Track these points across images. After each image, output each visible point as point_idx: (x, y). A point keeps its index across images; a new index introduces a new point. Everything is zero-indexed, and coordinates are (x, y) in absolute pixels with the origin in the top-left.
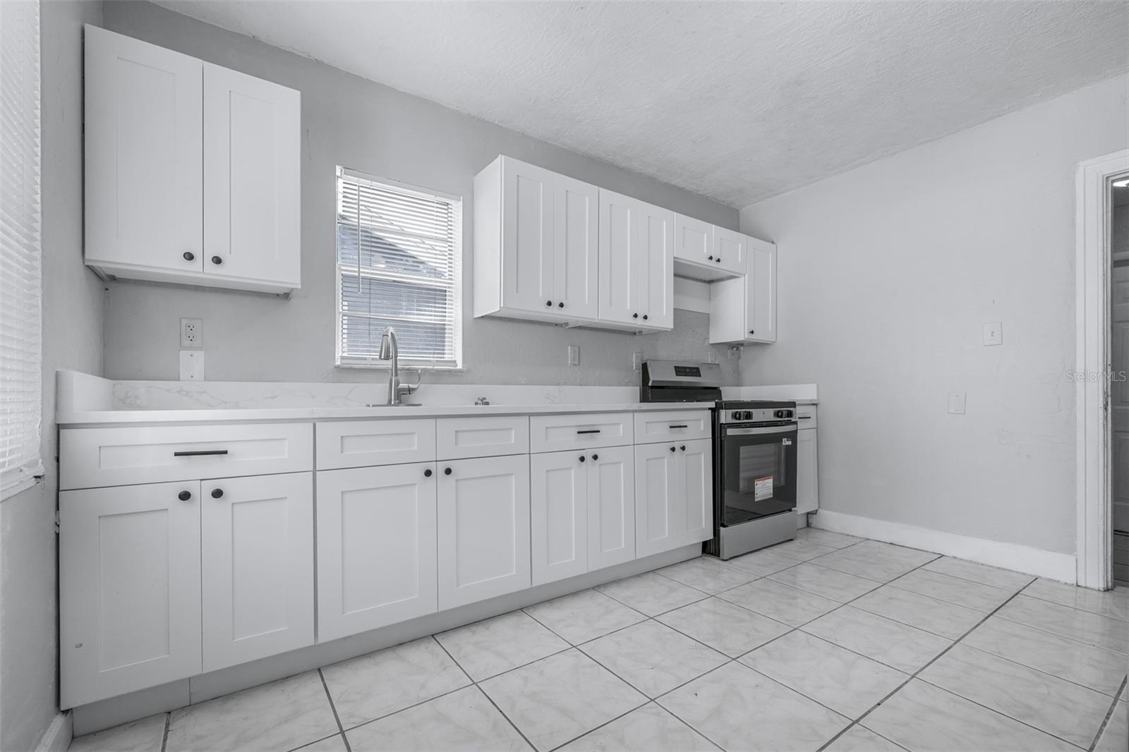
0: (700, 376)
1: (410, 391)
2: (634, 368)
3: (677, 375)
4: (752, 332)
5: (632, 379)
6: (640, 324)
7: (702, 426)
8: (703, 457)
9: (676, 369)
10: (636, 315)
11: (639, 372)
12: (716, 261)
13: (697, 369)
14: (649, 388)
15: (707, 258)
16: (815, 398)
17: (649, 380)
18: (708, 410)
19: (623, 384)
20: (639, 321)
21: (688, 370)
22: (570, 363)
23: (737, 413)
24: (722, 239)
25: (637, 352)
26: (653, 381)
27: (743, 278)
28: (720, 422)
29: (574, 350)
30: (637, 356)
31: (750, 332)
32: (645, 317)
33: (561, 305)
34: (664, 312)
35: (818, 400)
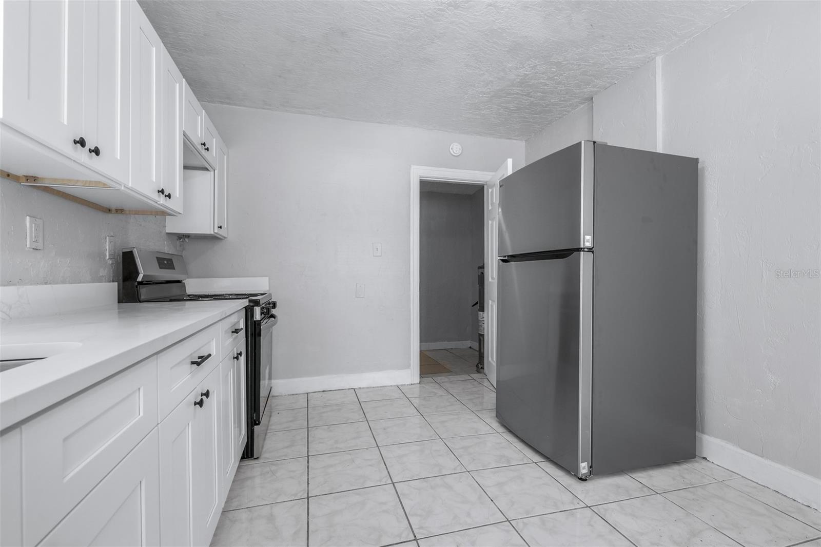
0: (174, 269)
2: (108, 257)
3: (160, 268)
4: (221, 227)
5: (103, 272)
6: (162, 203)
7: (242, 325)
8: (243, 359)
9: (158, 260)
10: (162, 191)
11: (112, 264)
12: (205, 149)
13: (171, 260)
14: (136, 284)
15: (200, 143)
16: (268, 289)
17: (138, 274)
18: (244, 309)
19: (96, 279)
20: (162, 200)
21: (166, 262)
22: (28, 246)
23: (262, 309)
24: (207, 129)
25: (112, 236)
26: (144, 275)
27: (212, 173)
28: (255, 320)
29: (35, 224)
30: (110, 242)
31: (219, 227)
32: (169, 196)
33: (96, 151)
34: (177, 193)
35: (269, 290)
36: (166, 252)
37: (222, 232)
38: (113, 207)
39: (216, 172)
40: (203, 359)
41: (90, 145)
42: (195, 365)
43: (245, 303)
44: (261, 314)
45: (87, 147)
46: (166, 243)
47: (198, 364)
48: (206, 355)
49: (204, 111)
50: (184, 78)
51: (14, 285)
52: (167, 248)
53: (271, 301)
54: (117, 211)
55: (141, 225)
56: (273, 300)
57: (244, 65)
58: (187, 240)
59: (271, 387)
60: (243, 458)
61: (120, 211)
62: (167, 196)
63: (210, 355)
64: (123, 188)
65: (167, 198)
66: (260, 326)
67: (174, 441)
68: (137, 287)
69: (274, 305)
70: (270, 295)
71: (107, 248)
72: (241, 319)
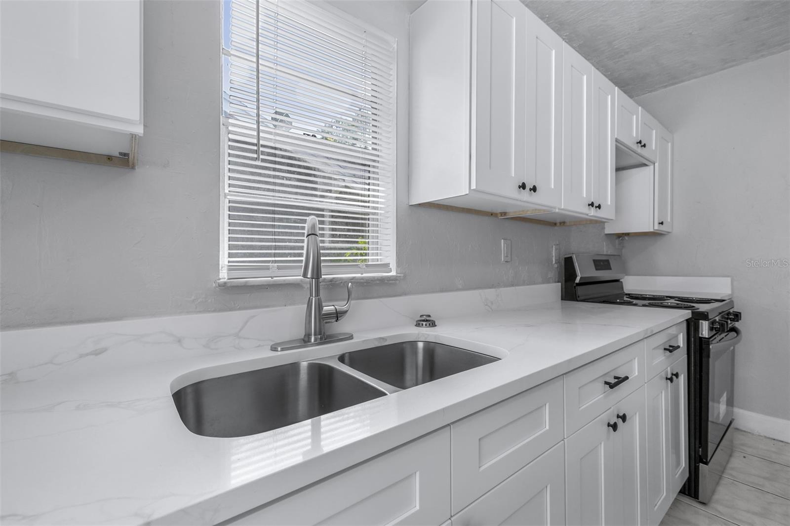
0: (611, 269)
1: (338, 315)
2: (554, 262)
3: (597, 269)
4: (662, 223)
5: (552, 274)
6: (592, 214)
7: (681, 341)
8: (682, 380)
9: (594, 263)
10: (592, 205)
11: (558, 267)
12: (642, 146)
13: (608, 261)
14: (575, 285)
15: (636, 142)
16: (730, 292)
17: (576, 276)
18: (685, 321)
19: (546, 281)
20: (593, 212)
21: (602, 263)
22: (503, 260)
23: (713, 322)
24: (645, 124)
25: (557, 245)
26: (581, 278)
27: (652, 167)
28: (700, 336)
29: (506, 244)
30: (556, 249)
31: (660, 223)
32: (599, 207)
33: (534, 189)
34: (608, 200)
35: (731, 295)
36: (605, 253)
37: (663, 228)
38: (558, 221)
39: (657, 165)
40: (621, 380)
41: (529, 186)
42: (608, 386)
43: (687, 314)
44: (711, 329)
45: (528, 188)
46: (605, 243)
47: (612, 386)
48: (623, 376)
49: (640, 108)
50: (616, 86)
51: (495, 287)
52: (605, 249)
53: (731, 311)
54: (560, 223)
55: (581, 231)
56: (736, 309)
57: (690, 34)
58: (626, 238)
59: (733, 419)
60: (683, 492)
61: (563, 223)
62: (597, 207)
63: (627, 378)
64: (557, 211)
65: (598, 208)
66: (709, 345)
67: (582, 458)
68: (575, 287)
69: (737, 316)
70: (731, 302)
71: (554, 255)
72: (680, 334)
